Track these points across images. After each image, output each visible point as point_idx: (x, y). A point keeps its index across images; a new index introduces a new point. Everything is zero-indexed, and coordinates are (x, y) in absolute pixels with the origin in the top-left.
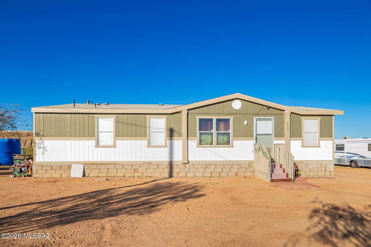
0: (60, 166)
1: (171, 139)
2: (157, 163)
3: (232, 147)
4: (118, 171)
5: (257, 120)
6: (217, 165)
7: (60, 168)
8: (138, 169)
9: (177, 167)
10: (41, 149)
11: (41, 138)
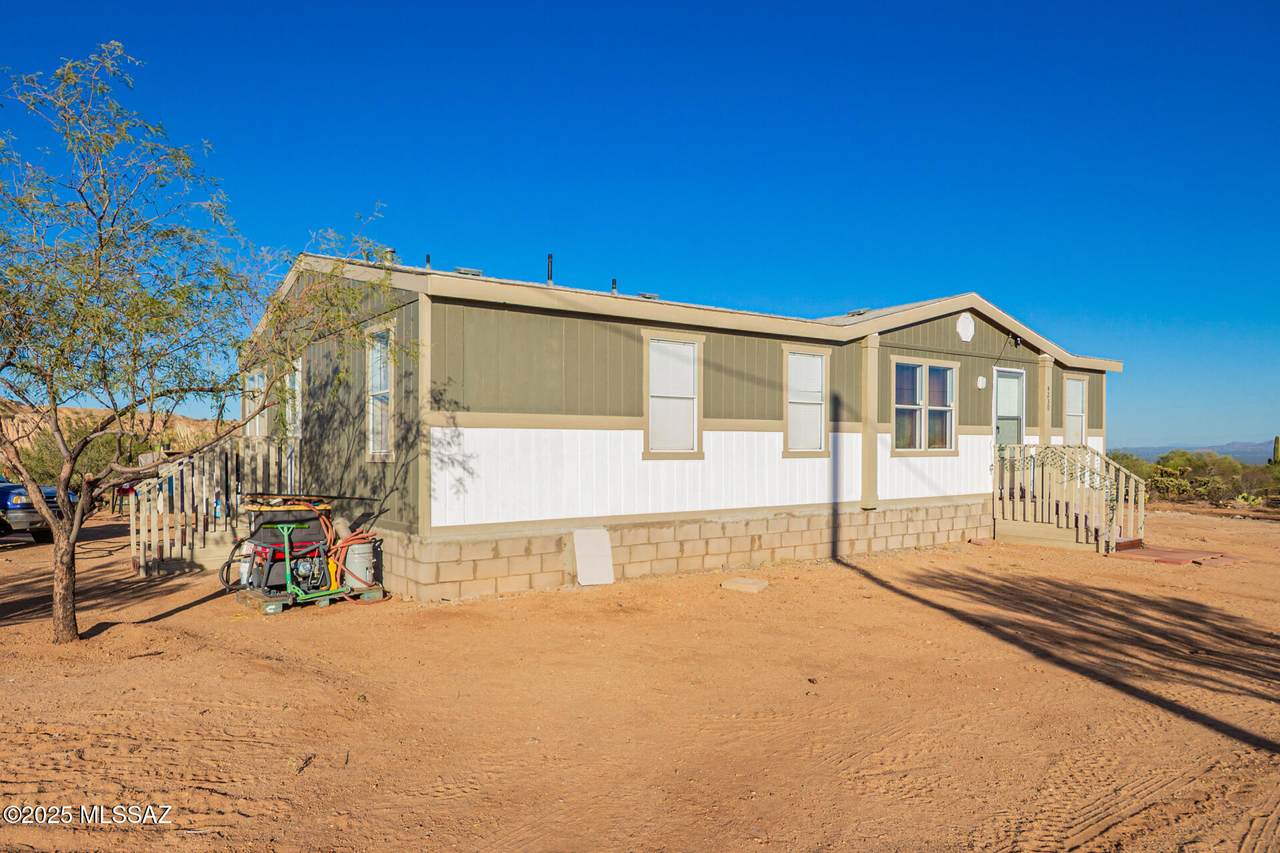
0: (524, 543)
1: (836, 430)
2: (808, 512)
3: (956, 454)
4: (709, 550)
5: (1001, 374)
6: (930, 511)
7: (528, 551)
8: (760, 537)
9: (851, 522)
10: (451, 468)
11: (454, 418)
